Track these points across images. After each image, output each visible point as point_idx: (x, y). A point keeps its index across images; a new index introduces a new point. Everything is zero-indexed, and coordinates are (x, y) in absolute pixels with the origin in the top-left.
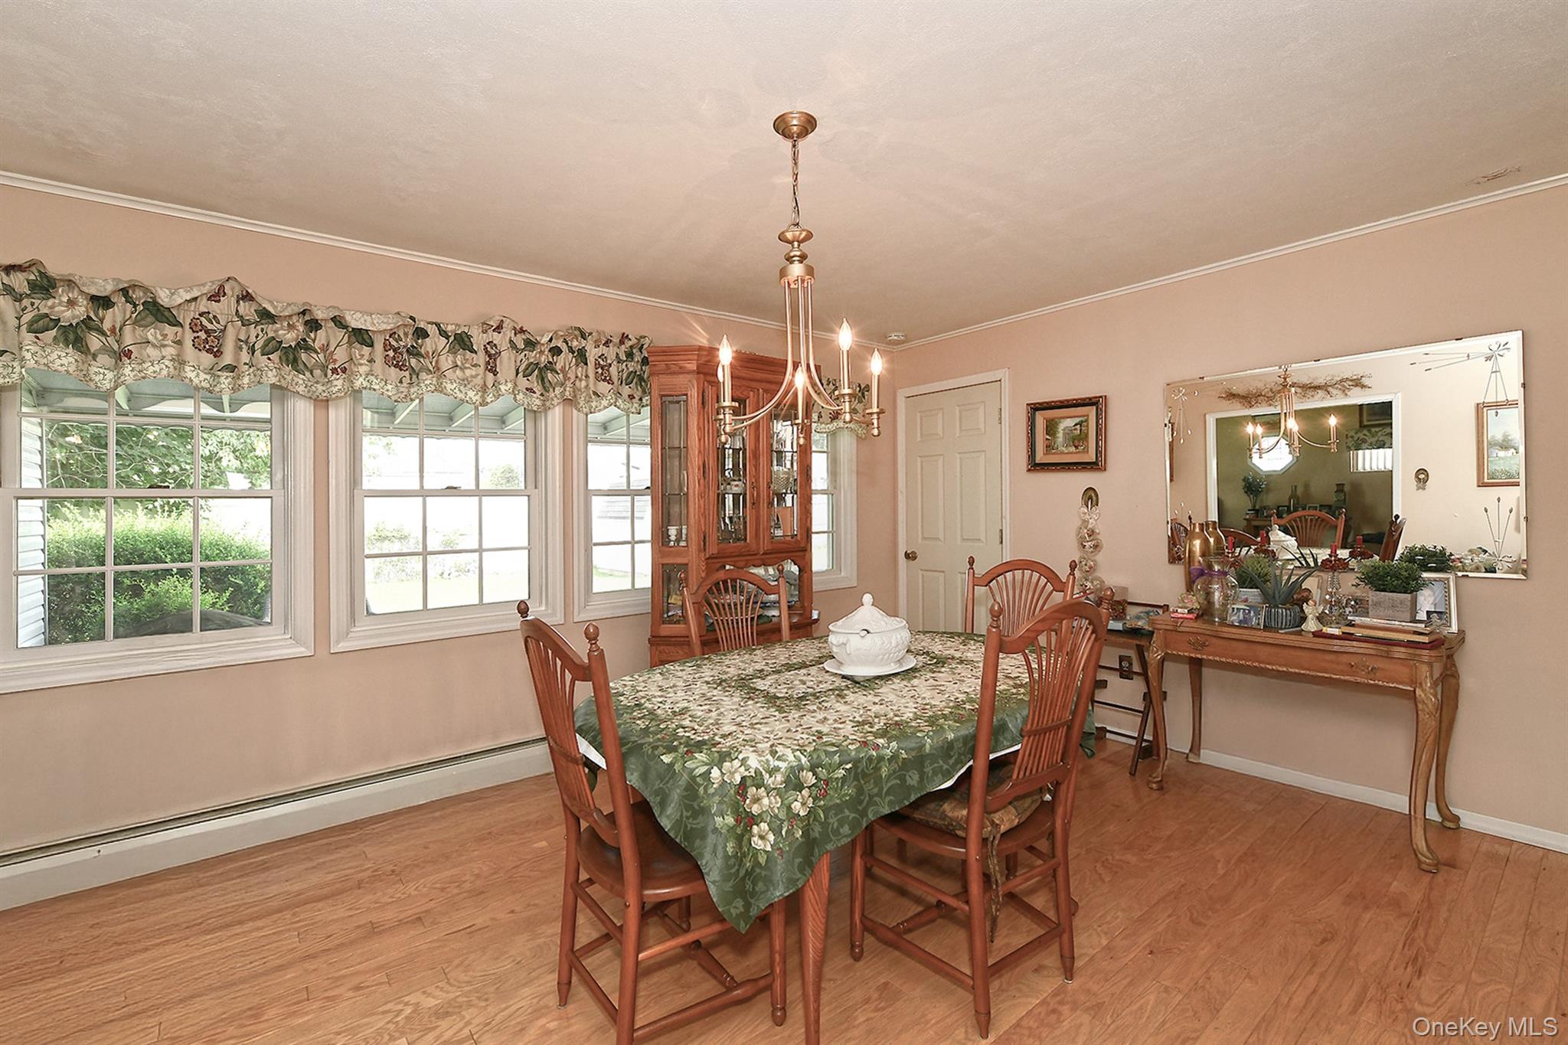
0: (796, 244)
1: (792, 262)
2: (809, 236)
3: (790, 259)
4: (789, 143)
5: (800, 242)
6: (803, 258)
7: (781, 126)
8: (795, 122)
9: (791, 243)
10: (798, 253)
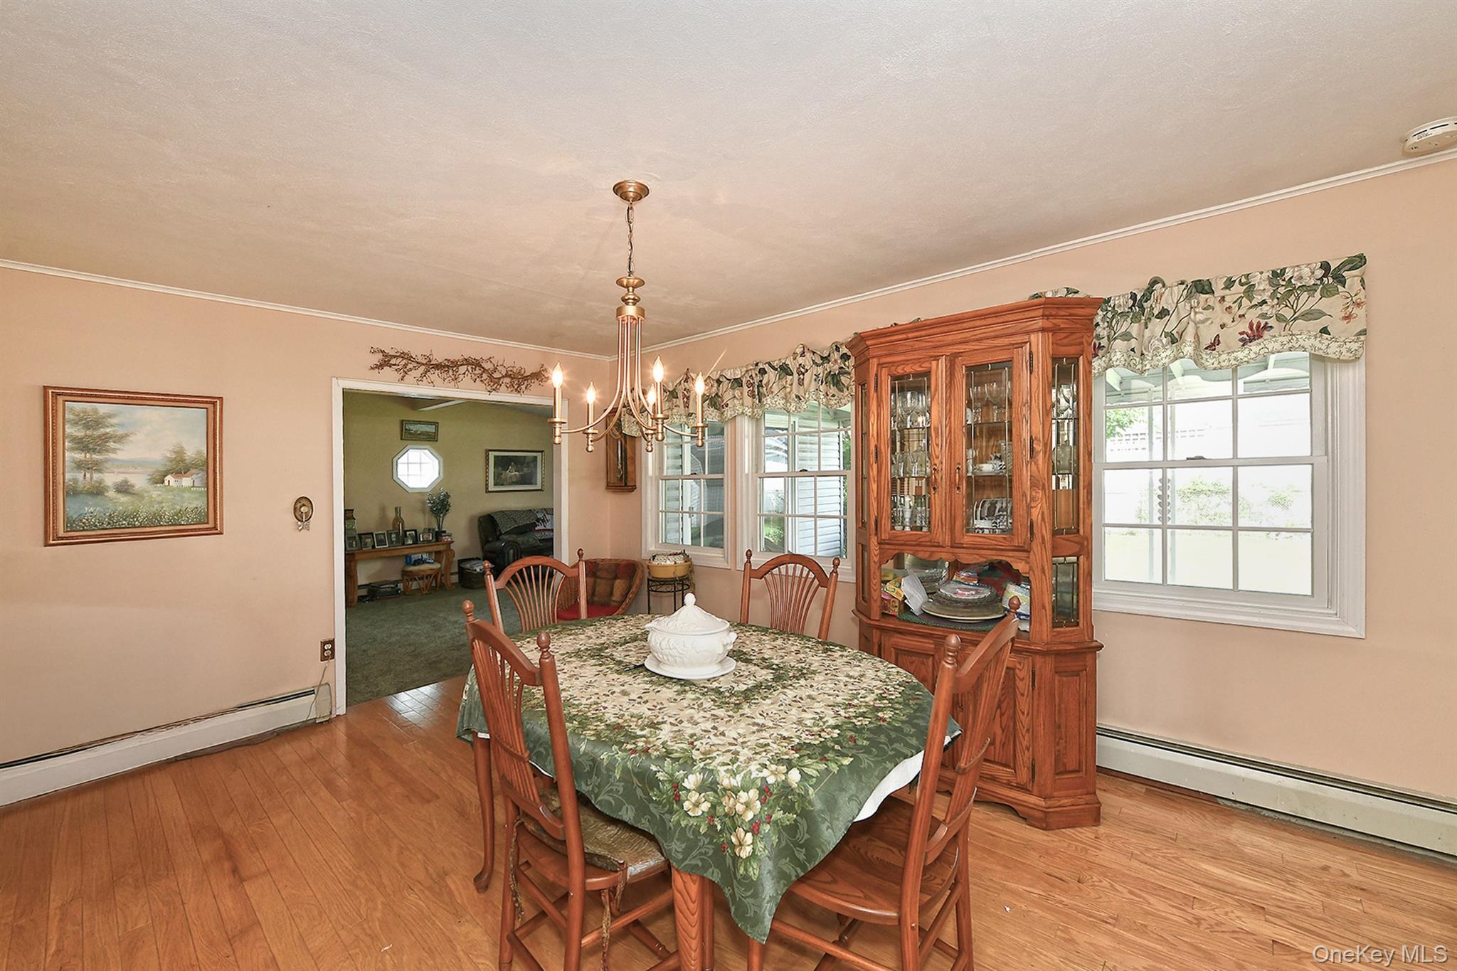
0: (631, 289)
1: (627, 304)
2: (642, 283)
3: (625, 301)
4: (625, 205)
5: (634, 288)
6: (636, 301)
7: (619, 189)
8: (631, 189)
9: (627, 287)
10: (632, 297)
